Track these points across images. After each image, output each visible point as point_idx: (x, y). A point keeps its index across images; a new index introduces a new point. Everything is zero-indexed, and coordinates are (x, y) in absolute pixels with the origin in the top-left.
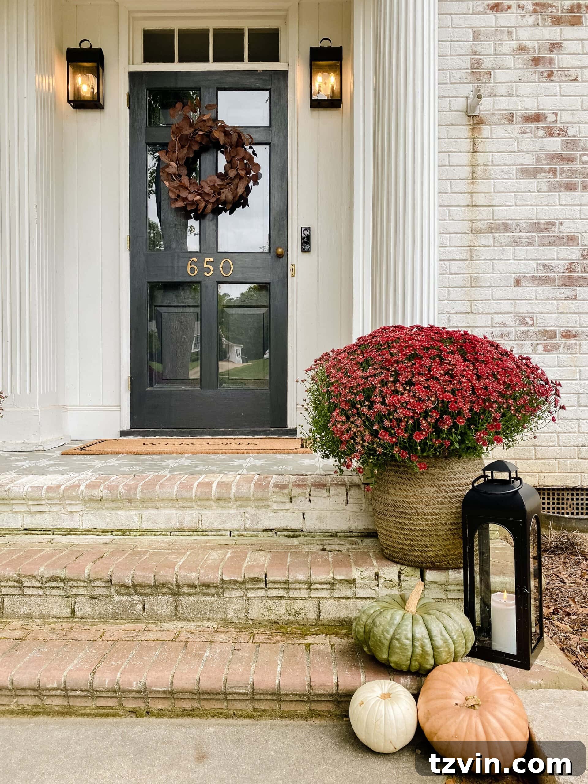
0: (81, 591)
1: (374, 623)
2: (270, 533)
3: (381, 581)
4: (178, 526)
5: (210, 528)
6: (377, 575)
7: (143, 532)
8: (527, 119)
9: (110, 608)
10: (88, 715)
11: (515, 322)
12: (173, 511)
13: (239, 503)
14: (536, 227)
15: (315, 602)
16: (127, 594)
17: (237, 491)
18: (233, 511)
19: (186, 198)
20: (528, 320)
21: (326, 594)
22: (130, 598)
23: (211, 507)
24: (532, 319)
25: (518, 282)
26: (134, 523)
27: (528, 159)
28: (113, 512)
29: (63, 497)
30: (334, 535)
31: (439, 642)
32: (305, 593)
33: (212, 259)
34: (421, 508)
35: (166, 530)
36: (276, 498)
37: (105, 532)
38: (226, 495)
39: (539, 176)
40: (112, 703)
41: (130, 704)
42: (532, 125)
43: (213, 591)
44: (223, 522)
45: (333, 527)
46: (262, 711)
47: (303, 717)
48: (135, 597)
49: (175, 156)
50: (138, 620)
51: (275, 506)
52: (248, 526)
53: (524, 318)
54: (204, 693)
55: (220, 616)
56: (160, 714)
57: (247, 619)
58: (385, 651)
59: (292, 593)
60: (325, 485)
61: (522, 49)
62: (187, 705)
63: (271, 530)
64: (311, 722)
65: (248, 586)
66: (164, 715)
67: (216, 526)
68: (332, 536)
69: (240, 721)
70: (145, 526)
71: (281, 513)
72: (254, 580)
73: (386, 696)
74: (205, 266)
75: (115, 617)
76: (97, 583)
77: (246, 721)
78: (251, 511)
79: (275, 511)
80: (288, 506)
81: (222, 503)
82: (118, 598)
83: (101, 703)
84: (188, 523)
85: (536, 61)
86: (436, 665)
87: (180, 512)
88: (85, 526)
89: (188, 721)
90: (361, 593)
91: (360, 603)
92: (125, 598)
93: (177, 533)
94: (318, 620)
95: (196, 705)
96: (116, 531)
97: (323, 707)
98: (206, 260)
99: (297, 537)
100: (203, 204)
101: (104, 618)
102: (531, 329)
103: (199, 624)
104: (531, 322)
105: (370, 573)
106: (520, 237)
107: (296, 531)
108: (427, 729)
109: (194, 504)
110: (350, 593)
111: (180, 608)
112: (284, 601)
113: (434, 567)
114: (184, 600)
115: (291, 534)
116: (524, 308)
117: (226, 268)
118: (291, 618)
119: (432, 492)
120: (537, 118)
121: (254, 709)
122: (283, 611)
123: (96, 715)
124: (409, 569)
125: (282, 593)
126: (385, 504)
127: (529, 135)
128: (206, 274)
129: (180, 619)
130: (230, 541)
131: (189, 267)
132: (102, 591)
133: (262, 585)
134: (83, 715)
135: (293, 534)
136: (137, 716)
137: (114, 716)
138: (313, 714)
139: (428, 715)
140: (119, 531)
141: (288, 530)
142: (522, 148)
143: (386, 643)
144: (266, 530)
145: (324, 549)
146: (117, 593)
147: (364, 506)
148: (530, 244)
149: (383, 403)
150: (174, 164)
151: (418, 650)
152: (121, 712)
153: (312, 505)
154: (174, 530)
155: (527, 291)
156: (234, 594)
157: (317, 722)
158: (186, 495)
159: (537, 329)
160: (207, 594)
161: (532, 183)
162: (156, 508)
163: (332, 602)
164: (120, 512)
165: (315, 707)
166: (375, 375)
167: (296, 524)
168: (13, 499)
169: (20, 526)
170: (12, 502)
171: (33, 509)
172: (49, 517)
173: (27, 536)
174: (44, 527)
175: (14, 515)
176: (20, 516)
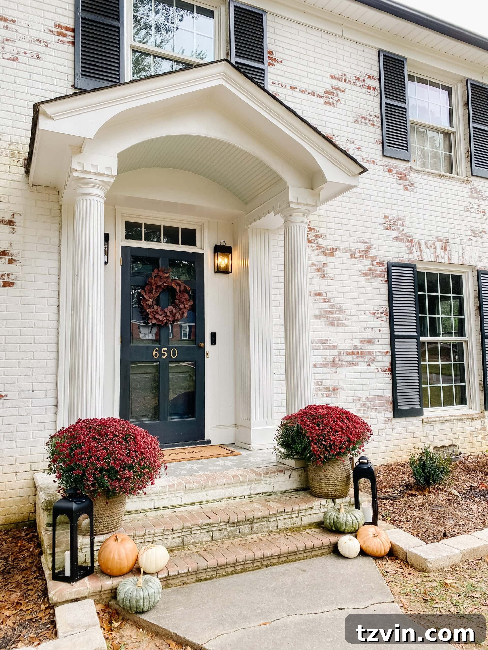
0: (215, 528)
1: (337, 518)
2: (261, 495)
3: (321, 506)
4: (224, 497)
5: (237, 496)
7: (209, 502)
8: (316, 294)
9: (226, 534)
10: (251, 570)
11: (315, 383)
12: (221, 490)
13: (249, 483)
14: (321, 341)
15: (300, 518)
16: (232, 527)
17: (250, 477)
18: (246, 487)
19: (158, 318)
20: (319, 382)
21: (303, 514)
22: (234, 528)
23: (237, 486)
24: (321, 382)
25: (315, 366)
26: (205, 499)
27: (317, 312)
28: (196, 494)
29: (177, 490)
30: (285, 492)
31: (359, 520)
32: (296, 515)
33: (166, 349)
34: (335, 476)
35: (218, 499)
36: (264, 479)
37: (191, 504)
38: (245, 480)
39: (321, 319)
40: (259, 564)
41: (265, 563)
42: (318, 297)
43: (265, 519)
44: (242, 493)
45: (285, 488)
46: (306, 556)
47: (319, 556)
48: (236, 527)
49: (152, 295)
50: (238, 537)
51: (263, 482)
52: (252, 493)
53: (318, 382)
54: (291, 553)
55: (268, 529)
56: (275, 564)
57: (277, 529)
58: (344, 525)
59: (293, 516)
60: (282, 471)
61: (313, 264)
62: (283, 559)
63: (260, 493)
64: (322, 556)
65: (278, 515)
66: (276, 565)
67: (239, 495)
69: (300, 561)
70: (210, 499)
71: (265, 485)
72: (280, 513)
73: (350, 539)
74: (163, 352)
75: (229, 537)
76: (222, 524)
77: (303, 561)
78: (253, 486)
79: (262, 485)
80: (268, 482)
81: (242, 484)
82: (229, 529)
83: (255, 564)
84: (228, 495)
85: (318, 270)
87: (224, 490)
88: (183, 503)
89: (285, 565)
90: (315, 512)
91: (315, 516)
92: (232, 528)
93: (223, 500)
94: (302, 525)
95: (286, 559)
96: (197, 503)
97: (325, 551)
98: (163, 349)
99: (271, 495)
100: (165, 321)
101: (224, 539)
102: (321, 387)
103: (260, 534)
104: (321, 384)
105: (318, 503)
106: (315, 346)
107: (270, 492)
108: (364, 547)
109: (231, 486)
110: (311, 513)
111: (253, 529)
112: (289, 520)
113: (339, 497)
114: (254, 525)
115: (268, 494)
116: (318, 377)
117: (174, 353)
118: (293, 526)
119: (338, 469)
120: (319, 294)
121: (304, 556)
122: (290, 524)
123: (254, 570)
124: (329, 500)
125: (289, 516)
126: (320, 476)
127: (317, 301)
128: (163, 357)
129: (253, 534)
130: (248, 500)
131: (154, 353)
132: (223, 527)
133: (283, 514)
134: (249, 571)
135: (270, 494)
136: (267, 567)
137: (260, 568)
138: (322, 554)
140: (198, 503)
141: (267, 492)
142: (314, 307)
143: (344, 523)
144: (258, 494)
145: (291, 498)
146: (230, 527)
147: (296, 478)
148: (319, 349)
149: (330, 439)
150: (151, 300)
151: (354, 524)
152: (262, 567)
153: (277, 480)
154: (222, 499)
155: (319, 369)
156: (273, 519)
157: (324, 556)
158: (229, 482)
159: (323, 387)
160: (262, 521)
161: (318, 322)
162: (214, 489)
163: (306, 517)
164: (199, 494)
165: (322, 551)
167: (270, 489)
168: (153, 494)
169: (152, 507)
170: (152, 495)
171: (161, 497)
172: (166, 500)
173: (157, 511)
174: (164, 506)
175: (150, 502)
176: (153, 502)
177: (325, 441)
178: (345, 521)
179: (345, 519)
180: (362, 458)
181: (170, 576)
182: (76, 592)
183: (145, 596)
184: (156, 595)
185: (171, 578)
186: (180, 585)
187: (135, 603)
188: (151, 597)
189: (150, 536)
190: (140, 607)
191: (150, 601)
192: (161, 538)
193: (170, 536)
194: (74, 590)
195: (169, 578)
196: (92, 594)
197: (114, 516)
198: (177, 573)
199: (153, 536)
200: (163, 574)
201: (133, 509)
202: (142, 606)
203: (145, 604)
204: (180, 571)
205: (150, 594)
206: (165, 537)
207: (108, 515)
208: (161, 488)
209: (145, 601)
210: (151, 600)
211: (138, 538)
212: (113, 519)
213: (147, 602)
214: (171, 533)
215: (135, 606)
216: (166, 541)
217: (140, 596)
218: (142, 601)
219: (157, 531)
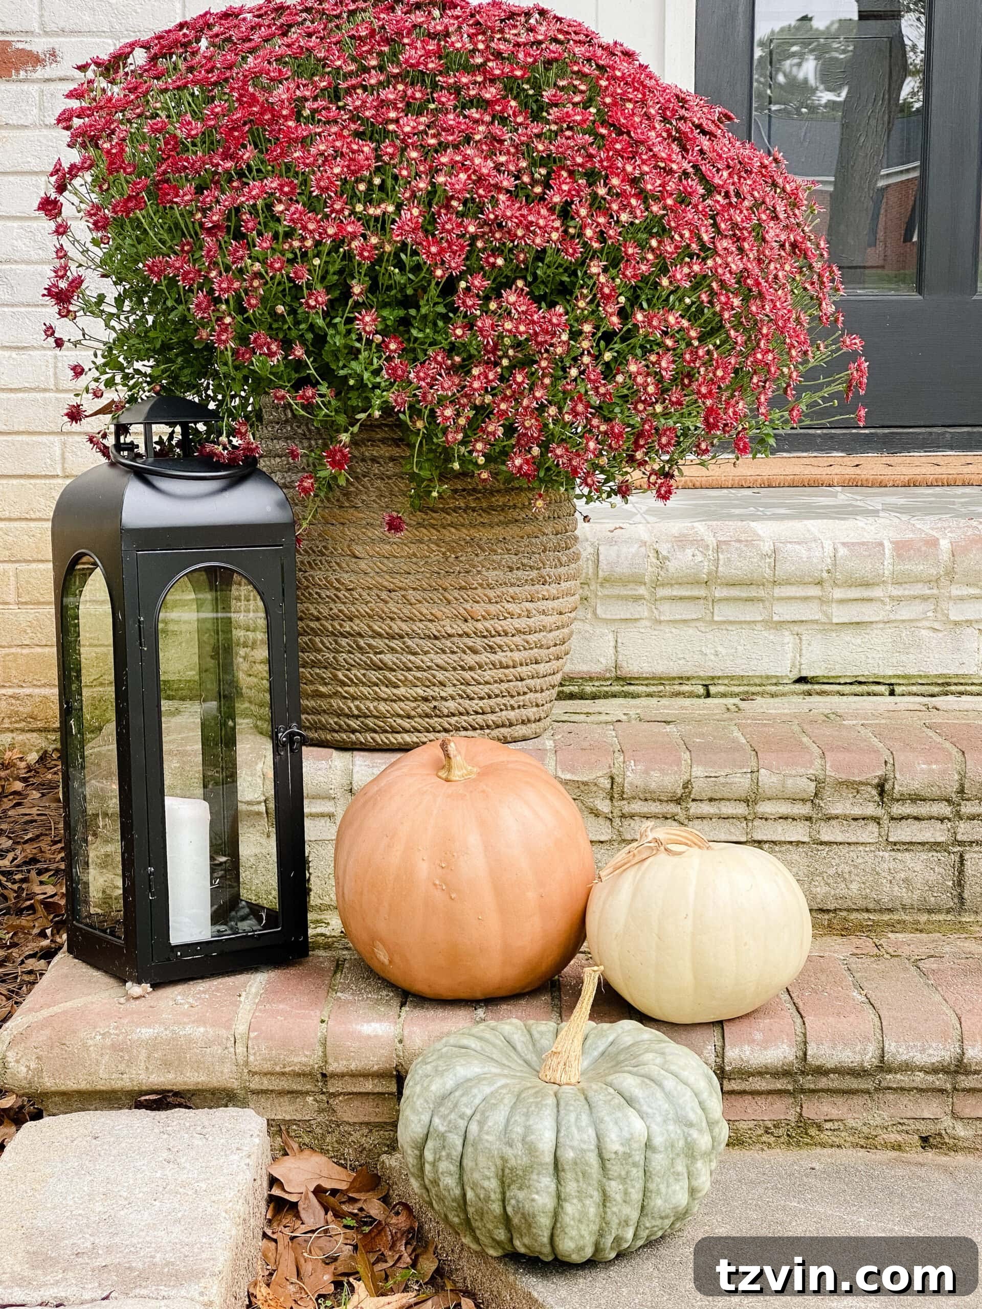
168: (788, 582)
169: (785, 669)
170: (778, 591)
171: (840, 614)
173: (816, 699)
174: (865, 671)
175: (770, 635)
176: (788, 638)
181: (821, 1071)
182: (153, 1045)
183: (568, 1155)
184: (659, 1161)
185: (823, 1083)
186: (898, 1147)
187: (493, 1184)
188: (615, 1169)
189: (728, 809)
190: (528, 1220)
191: (605, 1198)
192: (799, 832)
193: (869, 833)
194: (146, 1032)
195: (808, 1082)
196: (266, 1084)
197: (479, 643)
198: (869, 1058)
199: (741, 809)
200: (765, 1044)
201: (660, 668)
202: (545, 1221)
203: (571, 1209)
204: (898, 1051)
205: (613, 1145)
206: (828, 833)
207: (433, 628)
208: (842, 551)
209: (571, 1187)
210: (614, 1187)
211: (637, 807)
212: (470, 659)
213: (581, 1195)
214: (871, 810)
215: (496, 1207)
216: (838, 861)
217: (531, 1150)
218: (546, 1182)
219: (767, 779)
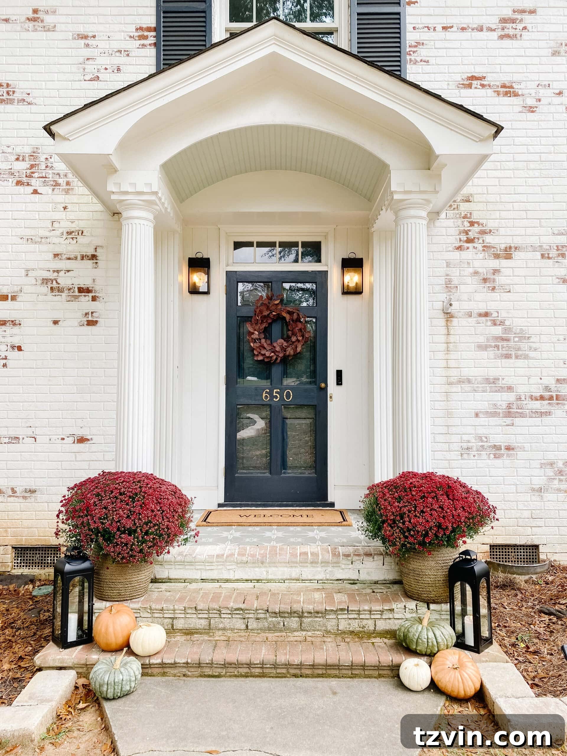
0: (251, 616)
1: (408, 631)
2: (340, 582)
3: (407, 609)
4: (289, 577)
5: (306, 578)
6: (405, 606)
7: (269, 581)
8: (480, 315)
9: (266, 624)
10: (273, 677)
11: (476, 439)
12: (286, 569)
13: (323, 564)
14: (487, 381)
15: (373, 621)
16: (275, 617)
17: (323, 557)
18: (319, 569)
19: (265, 354)
20: (484, 439)
21: (379, 616)
22: (276, 619)
23: (307, 566)
24: (486, 438)
25: (477, 415)
26: (264, 576)
27: (482, 340)
28: (252, 569)
29: (226, 561)
30: (376, 583)
31: (440, 640)
32: (368, 616)
33: (278, 390)
34: (428, 572)
35: (282, 580)
36: (344, 562)
37: (247, 580)
38: (316, 560)
39: (488, 349)
40: (284, 671)
41: (292, 671)
42: (484, 319)
43: (320, 615)
44: (314, 575)
45: (375, 578)
46: (356, 674)
47: (375, 677)
48: (279, 619)
49: (257, 327)
50: (281, 631)
51: (343, 566)
52: (328, 578)
53: (481, 437)
54: (329, 666)
55: (324, 628)
56: (307, 676)
57: (338, 630)
58: (415, 644)
59: (361, 616)
60: (371, 555)
61: (476, 273)
62: (320, 672)
63: (340, 580)
64: (380, 679)
65: (338, 613)
66: (309, 677)
67: (310, 578)
68: (375, 583)
69: (345, 679)
70: (270, 577)
71: (346, 570)
72: (342, 610)
73: (417, 665)
74: (275, 394)
75: (269, 629)
76: (260, 611)
77: (349, 679)
78: (330, 569)
79: (343, 569)
80: (351, 566)
81: (314, 565)
82: (270, 619)
83: (279, 671)
84: (294, 576)
85: (485, 280)
86: (438, 651)
87: (289, 569)
88: (236, 578)
89: (321, 679)
90: (397, 616)
91: (396, 622)
92: (274, 619)
93: (288, 581)
94: (375, 630)
95: (324, 672)
96: (254, 580)
97: (385, 672)
98: (275, 390)
99: (356, 584)
100: (275, 358)
101: (263, 630)
102: (485, 444)
103: (313, 632)
104: (486, 440)
105: (401, 605)
106: (477, 387)
107: (354, 580)
108: (436, 679)
109: (298, 565)
110: (391, 616)
111: (303, 624)
112: (357, 621)
113: (434, 602)
114: (305, 620)
115: (352, 582)
116: (481, 431)
117: (288, 396)
118: (361, 629)
119: (433, 564)
120: (486, 315)
121: (352, 674)
122: (357, 626)
123: (277, 677)
124: (421, 603)
125: (356, 616)
126: (408, 569)
127: (482, 325)
128: (275, 399)
129: (302, 630)
130: (320, 586)
131: (264, 395)
132: (262, 616)
133: (346, 612)
134: (270, 677)
135: (354, 582)
136: (295, 677)
137: (285, 677)
138: (380, 676)
139: (436, 673)
141: (350, 580)
142: (477, 333)
143: (415, 641)
144: (337, 580)
145: (374, 592)
146: (270, 617)
147: (393, 567)
148: (484, 391)
149: (410, 522)
150: (256, 333)
151: (430, 644)
152: (288, 676)
153: (364, 565)
154: (286, 579)
155: (483, 420)
156: (331, 617)
157: (383, 679)
158: (294, 560)
159: (490, 444)
160: (316, 617)
161: (485, 354)
162: (276, 567)
163: (382, 621)
164: (257, 569)
165: (381, 672)
166: (405, 506)
167: (354, 576)
168: (198, 562)
169: (198, 577)
170: (196, 564)
171: (208, 568)
172: (216, 572)
173: (204, 583)
174: (213, 578)
175: (196, 571)
176: (199, 572)
177: (404, 523)
178: (416, 637)
179: (417, 635)
180: (466, 552)
181: (165, 664)
182: (59, 659)
183: (109, 682)
184: (124, 683)
185: (167, 666)
186: (179, 676)
187: (98, 686)
188: (116, 684)
189: (170, 612)
190: (103, 692)
191: (114, 689)
192: (183, 616)
193: (195, 616)
194: (58, 657)
195: (164, 666)
196: (77, 666)
197: (128, 583)
199: (172, 612)
200: (156, 660)
201: (176, 577)
202: (105, 693)
203: (109, 691)
204: (178, 660)
205: (116, 680)
206: (188, 616)
207: (120, 581)
208: (207, 557)
209: (109, 687)
210: (116, 687)
211: (155, 611)
212: (126, 586)
213: (111, 688)
214: (194, 612)
215: (99, 690)
216: (190, 621)
217: (104, 681)
218: (106, 686)
219: (176, 607)
